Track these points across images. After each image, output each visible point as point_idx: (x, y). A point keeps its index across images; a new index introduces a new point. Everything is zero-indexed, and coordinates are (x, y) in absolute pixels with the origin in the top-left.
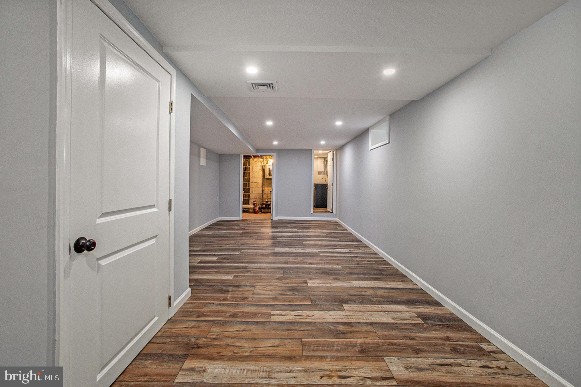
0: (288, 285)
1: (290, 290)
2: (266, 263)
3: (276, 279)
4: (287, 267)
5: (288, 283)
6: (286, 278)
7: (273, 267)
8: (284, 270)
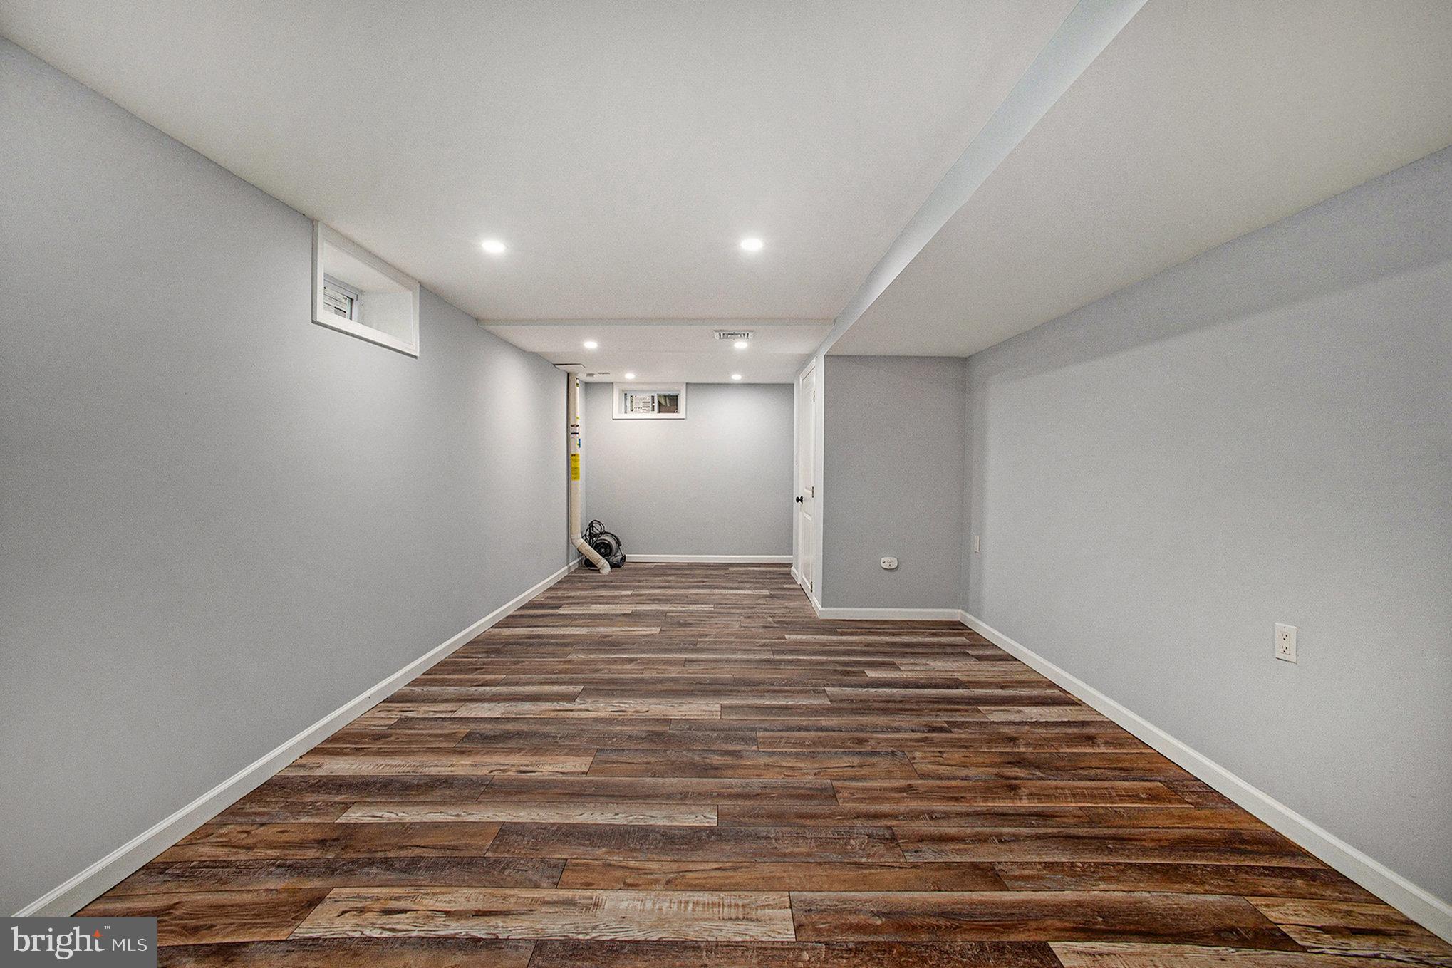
0: (691, 628)
1: (691, 624)
2: (736, 661)
3: (710, 635)
4: (690, 652)
5: (692, 630)
6: (692, 636)
7: (717, 654)
8: (695, 647)
